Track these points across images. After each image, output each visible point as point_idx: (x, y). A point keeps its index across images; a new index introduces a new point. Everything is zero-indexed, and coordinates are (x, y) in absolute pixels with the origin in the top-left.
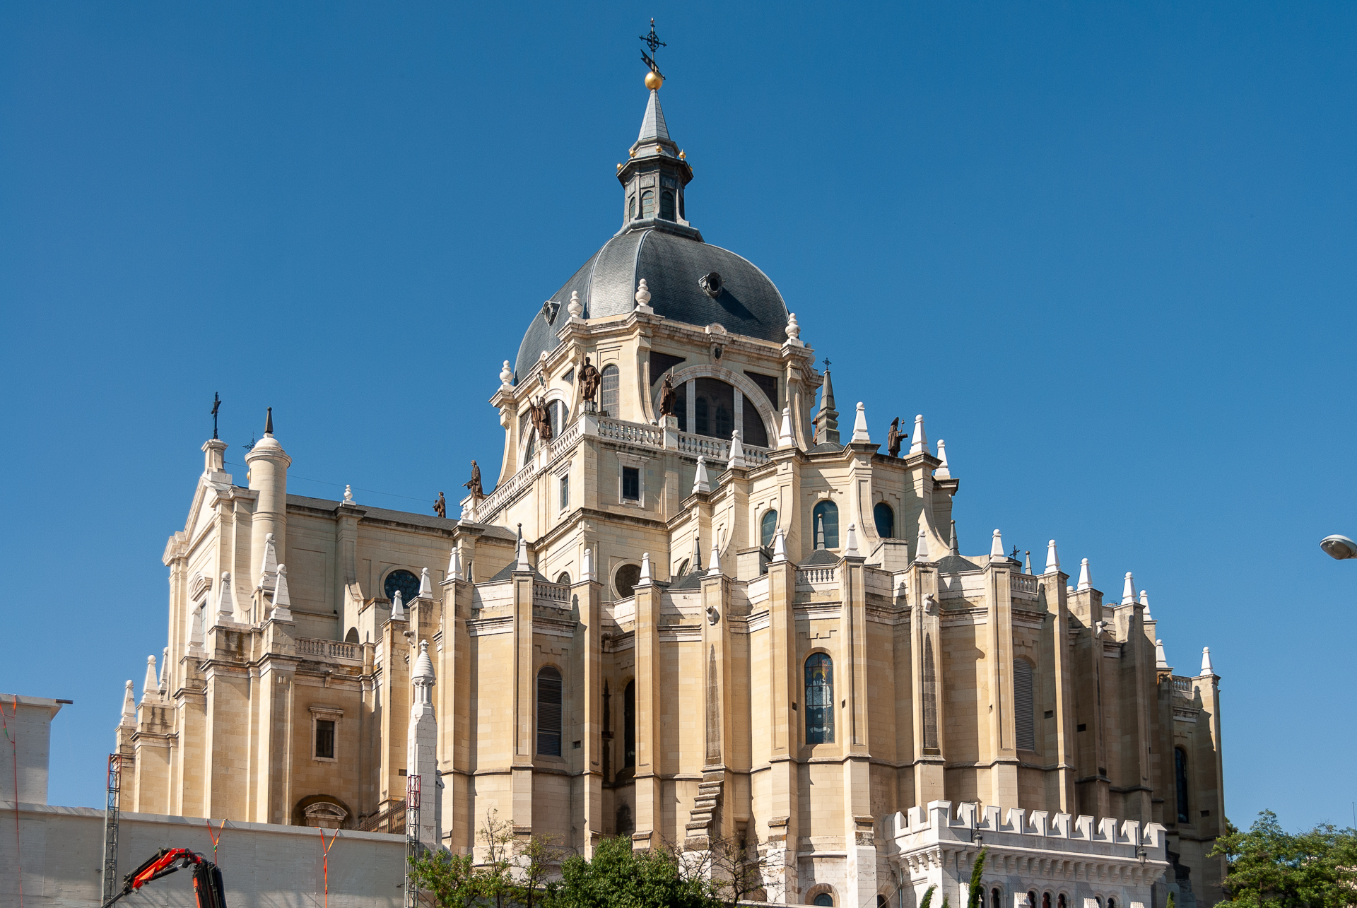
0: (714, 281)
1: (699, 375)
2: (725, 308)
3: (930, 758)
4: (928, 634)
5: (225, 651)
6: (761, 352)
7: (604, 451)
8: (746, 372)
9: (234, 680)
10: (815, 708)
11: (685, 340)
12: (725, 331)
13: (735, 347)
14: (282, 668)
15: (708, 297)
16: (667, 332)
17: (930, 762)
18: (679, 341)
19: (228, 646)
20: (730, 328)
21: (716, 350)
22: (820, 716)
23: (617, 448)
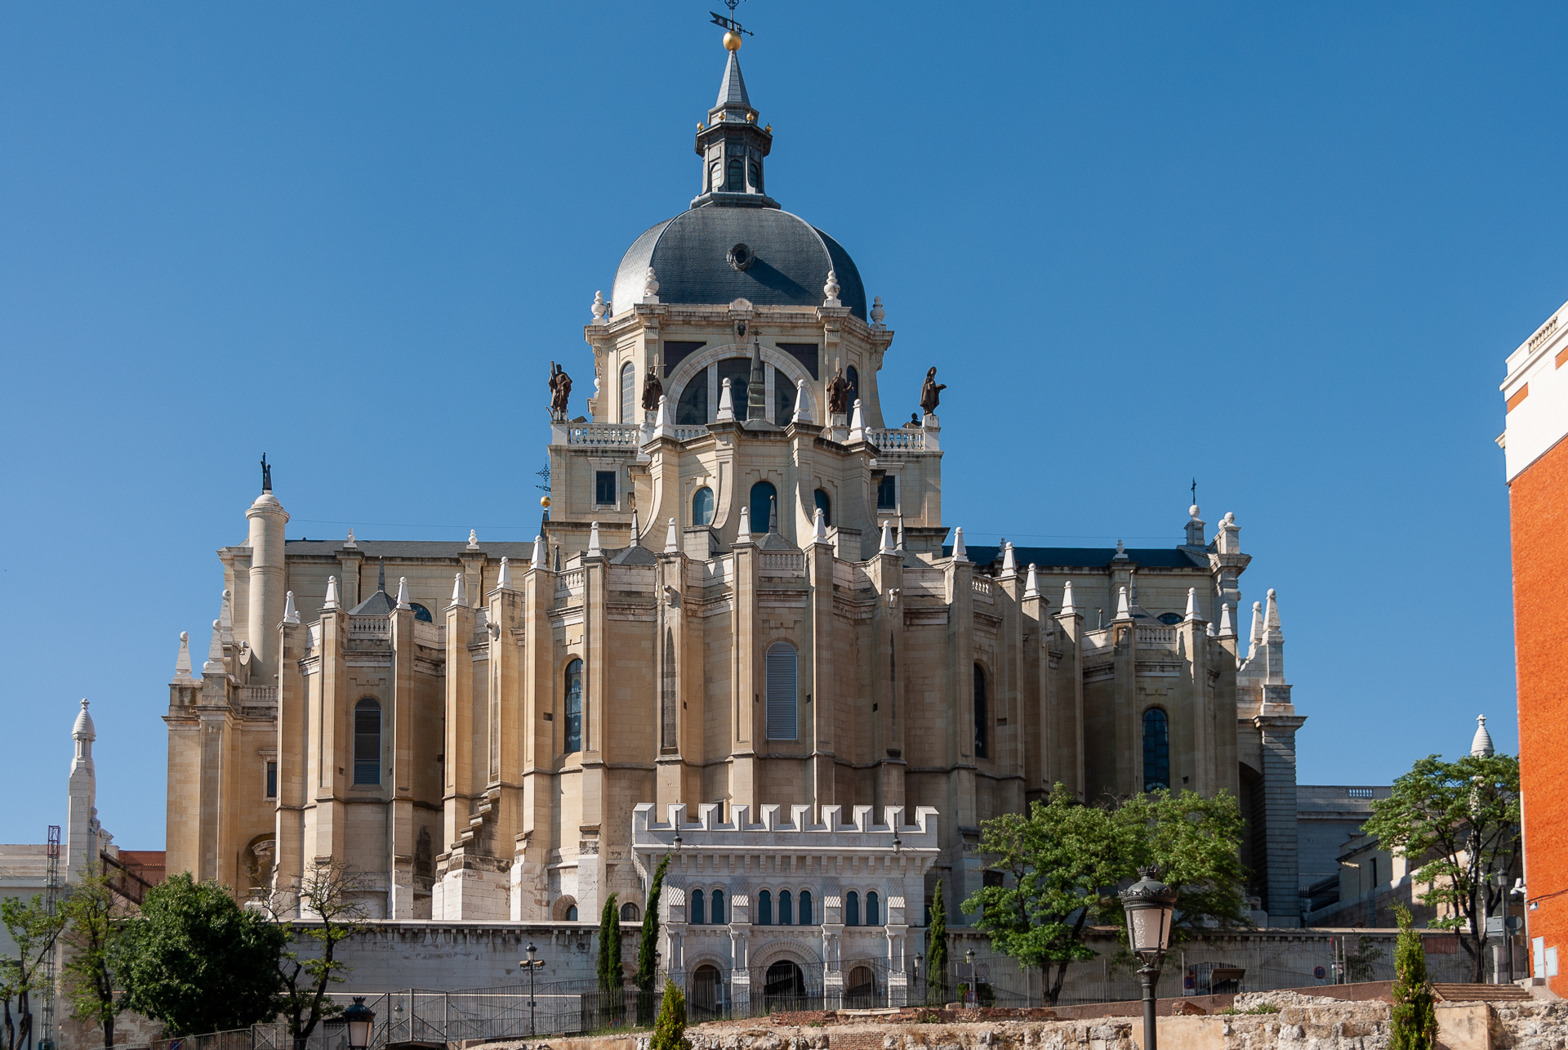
0: (740, 252)
1: (721, 357)
2: (755, 278)
3: (667, 758)
4: (670, 628)
5: (179, 707)
6: (794, 320)
7: (575, 459)
8: (778, 345)
9: (187, 733)
10: (573, 716)
11: (704, 323)
12: (751, 304)
13: (762, 320)
14: (211, 718)
15: (735, 271)
16: (681, 318)
17: (667, 762)
18: (697, 325)
19: (182, 701)
20: (756, 299)
21: (739, 328)
22: (576, 724)
23: (589, 454)
